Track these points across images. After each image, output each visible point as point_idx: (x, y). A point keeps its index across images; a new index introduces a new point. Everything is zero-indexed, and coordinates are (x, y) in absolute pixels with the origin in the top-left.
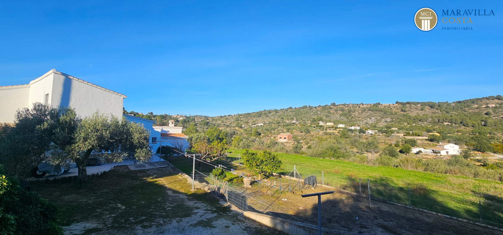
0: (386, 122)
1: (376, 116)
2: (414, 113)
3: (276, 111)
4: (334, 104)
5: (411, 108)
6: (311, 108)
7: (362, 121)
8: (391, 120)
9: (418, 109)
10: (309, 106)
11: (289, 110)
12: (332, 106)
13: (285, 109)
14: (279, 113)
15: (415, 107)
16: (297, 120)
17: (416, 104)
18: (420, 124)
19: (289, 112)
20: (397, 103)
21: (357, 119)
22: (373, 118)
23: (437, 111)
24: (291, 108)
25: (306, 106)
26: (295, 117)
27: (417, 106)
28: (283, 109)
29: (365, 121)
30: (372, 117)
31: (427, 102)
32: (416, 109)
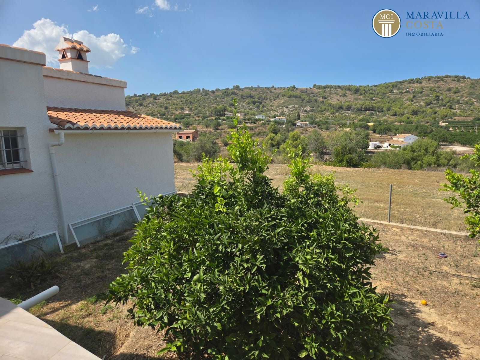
0: (306, 111)
1: (293, 104)
2: (334, 100)
3: (155, 97)
4: (237, 87)
5: (331, 93)
6: (206, 92)
7: (277, 111)
8: (311, 109)
9: (339, 94)
10: (203, 89)
11: (174, 96)
12: (235, 91)
13: (168, 94)
14: (159, 99)
15: (336, 91)
16: (190, 110)
17: (337, 88)
18: (343, 113)
19: (175, 98)
20: (315, 86)
21: (270, 108)
22: (290, 107)
23: (359, 97)
24: (176, 92)
25: (199, 90)
26: (186, 106)
27: (337, 90)
28: (165, 94)
29: (281, 110)
30: (289, 105)
31: (348, 85)
32: (337, 94)
